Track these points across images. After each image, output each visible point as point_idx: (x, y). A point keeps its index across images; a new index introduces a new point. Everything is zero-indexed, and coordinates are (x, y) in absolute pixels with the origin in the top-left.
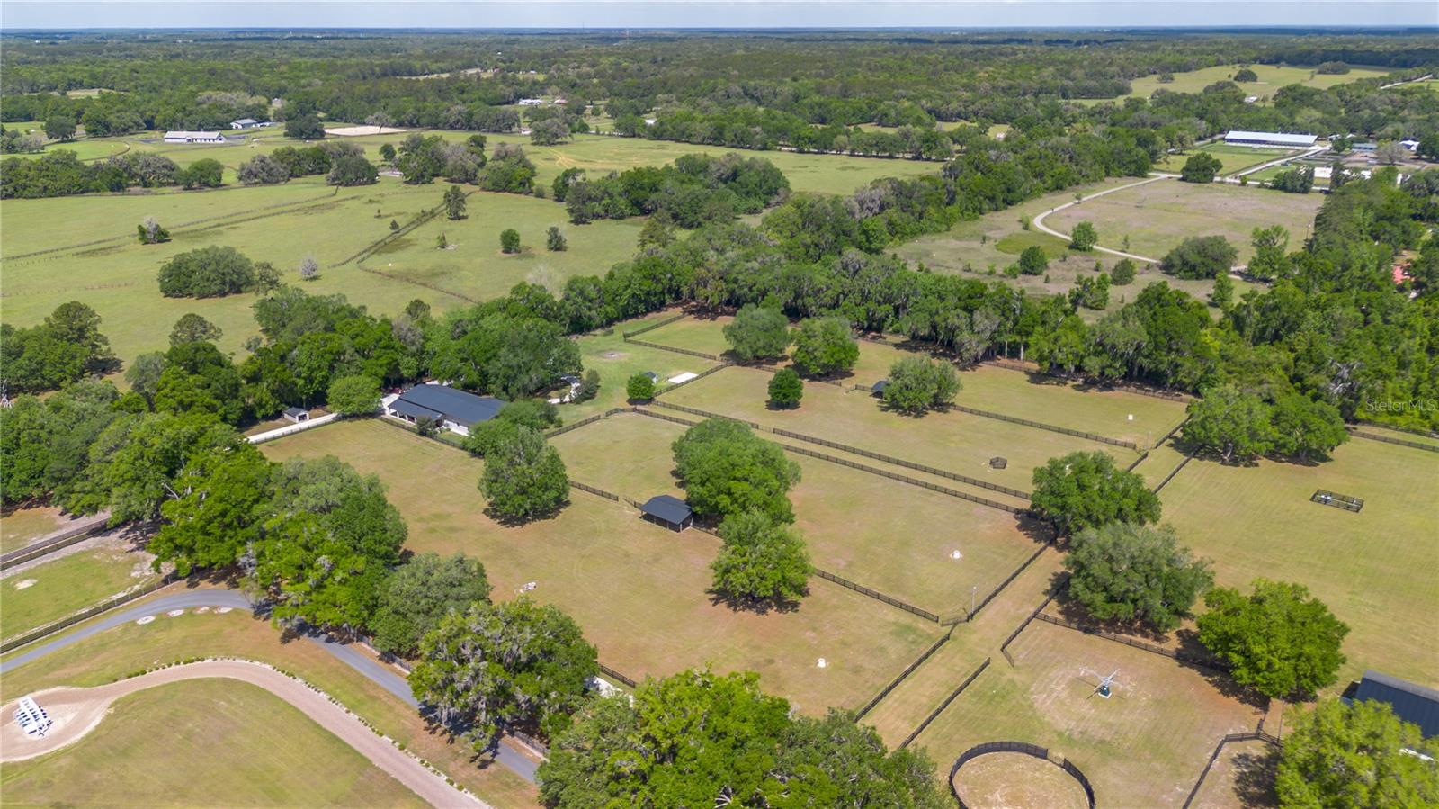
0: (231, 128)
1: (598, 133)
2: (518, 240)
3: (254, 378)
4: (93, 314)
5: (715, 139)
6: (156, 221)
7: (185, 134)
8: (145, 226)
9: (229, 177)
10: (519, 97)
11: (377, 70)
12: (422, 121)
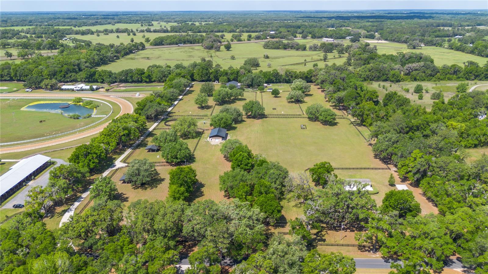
7: (326, 39)
8: (265, 55)
10: (455, 35)
11: (435, 24)
12: (396, 40)
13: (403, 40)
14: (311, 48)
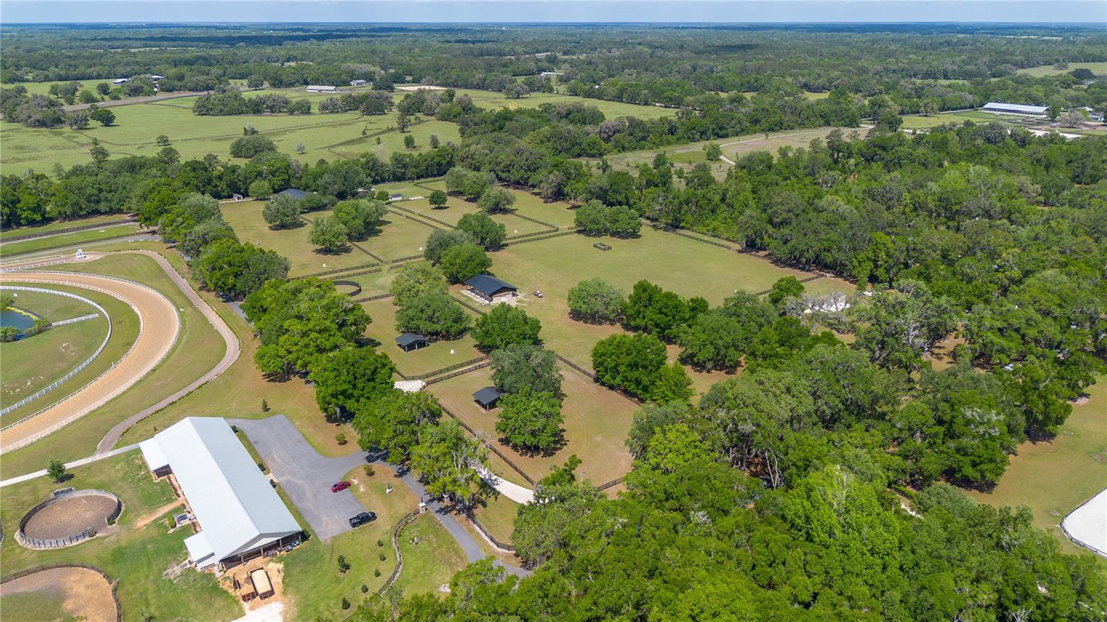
0: (350, 85)
1: (558, 93)
2: (413, 141)
3: (220, 178)
4: (177, 153)
5: (619, 97)
6: (252, 126)
7: (317, 87)
8: (247, 128)
9: (315, 109)
10: (540, 71)
11: (475, 52)
12: (460, 83)
13: (475, 83)
14: (324, 108)
